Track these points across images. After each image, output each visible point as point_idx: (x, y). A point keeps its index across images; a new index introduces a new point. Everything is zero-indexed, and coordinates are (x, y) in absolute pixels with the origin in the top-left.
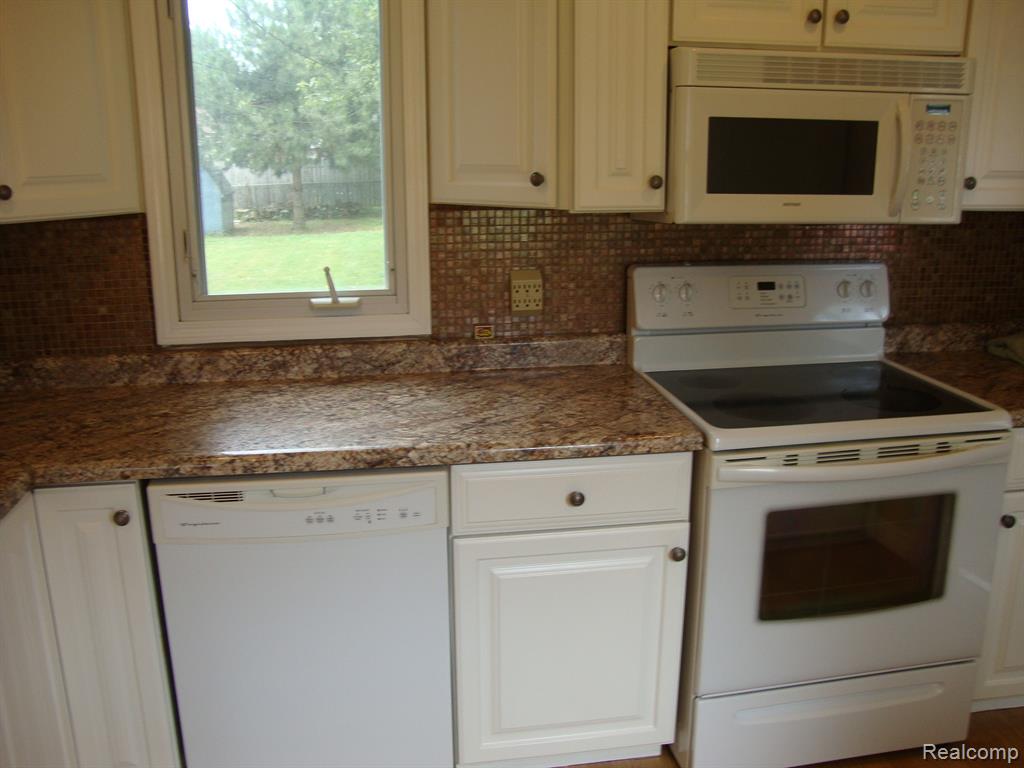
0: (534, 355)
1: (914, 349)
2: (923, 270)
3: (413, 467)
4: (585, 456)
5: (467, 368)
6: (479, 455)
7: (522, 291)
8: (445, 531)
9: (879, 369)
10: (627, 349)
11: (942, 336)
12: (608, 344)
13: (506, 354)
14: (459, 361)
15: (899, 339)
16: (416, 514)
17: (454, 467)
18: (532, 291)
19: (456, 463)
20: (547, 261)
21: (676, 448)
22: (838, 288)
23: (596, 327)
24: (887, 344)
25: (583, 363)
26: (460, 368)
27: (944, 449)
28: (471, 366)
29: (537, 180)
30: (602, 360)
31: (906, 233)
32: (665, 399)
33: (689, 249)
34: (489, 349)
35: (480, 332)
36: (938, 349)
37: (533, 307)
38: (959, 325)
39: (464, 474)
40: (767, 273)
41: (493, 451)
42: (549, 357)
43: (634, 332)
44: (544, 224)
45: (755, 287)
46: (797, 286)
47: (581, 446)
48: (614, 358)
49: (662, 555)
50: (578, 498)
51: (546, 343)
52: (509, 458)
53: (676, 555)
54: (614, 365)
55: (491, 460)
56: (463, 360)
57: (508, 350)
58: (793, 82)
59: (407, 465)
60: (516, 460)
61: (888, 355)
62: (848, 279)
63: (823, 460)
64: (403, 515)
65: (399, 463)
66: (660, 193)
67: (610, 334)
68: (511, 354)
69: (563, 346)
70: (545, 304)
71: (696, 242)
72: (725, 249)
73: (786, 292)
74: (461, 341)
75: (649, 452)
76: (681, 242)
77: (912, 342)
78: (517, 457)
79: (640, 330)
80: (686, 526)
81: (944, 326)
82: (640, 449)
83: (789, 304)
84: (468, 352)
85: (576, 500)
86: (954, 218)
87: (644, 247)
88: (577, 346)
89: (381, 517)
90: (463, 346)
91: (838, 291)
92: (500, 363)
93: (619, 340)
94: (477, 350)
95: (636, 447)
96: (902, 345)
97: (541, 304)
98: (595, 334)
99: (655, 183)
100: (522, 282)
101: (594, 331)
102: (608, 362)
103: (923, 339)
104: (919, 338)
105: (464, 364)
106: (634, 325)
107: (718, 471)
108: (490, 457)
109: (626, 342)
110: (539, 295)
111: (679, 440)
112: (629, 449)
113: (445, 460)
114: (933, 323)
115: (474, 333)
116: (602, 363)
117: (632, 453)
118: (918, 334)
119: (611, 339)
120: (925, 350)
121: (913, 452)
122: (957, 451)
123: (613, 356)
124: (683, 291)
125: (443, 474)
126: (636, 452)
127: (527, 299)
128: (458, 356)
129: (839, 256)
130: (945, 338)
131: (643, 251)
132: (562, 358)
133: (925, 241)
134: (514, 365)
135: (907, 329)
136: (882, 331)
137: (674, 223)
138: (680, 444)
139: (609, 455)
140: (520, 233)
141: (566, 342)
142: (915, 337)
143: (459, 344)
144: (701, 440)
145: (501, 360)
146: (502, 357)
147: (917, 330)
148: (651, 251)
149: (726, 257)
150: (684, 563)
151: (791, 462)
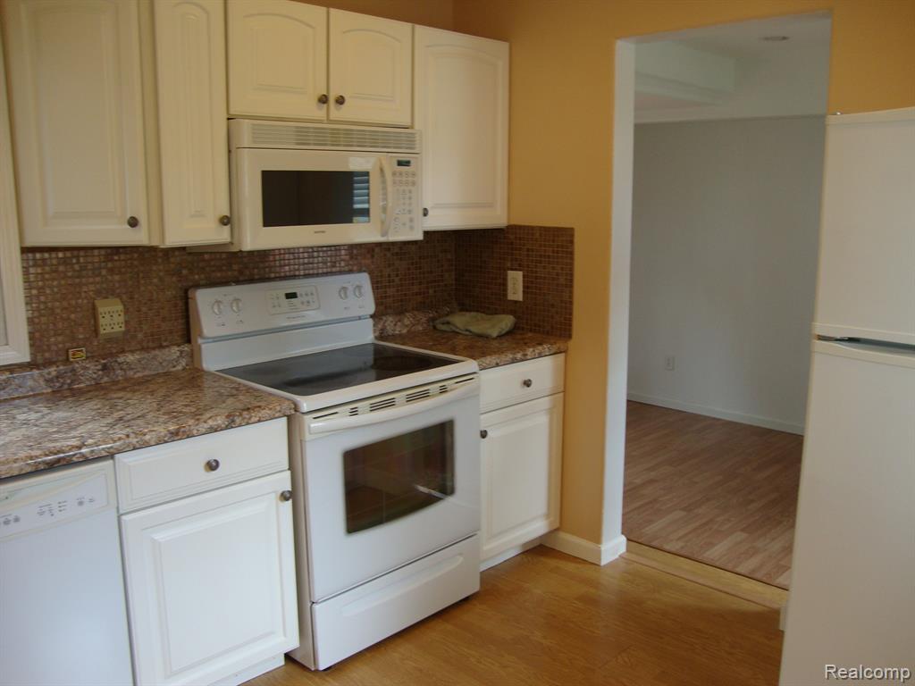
0: (121, 369)
1: (390, 332)
2: (389, 276)
3: (86, 461)
4: (216, 431)
5: (66, 386)
6: (137, 442)
7: (107, 316)
8: (115, 510)
9: (372, 348)
10: (194, 356)
11: (406, 322)
12: (178, 354)
13: (99, 370)
14: (58, 382)
15: (380, 326)
16: (91, 501)
17: (117, 456)
18: (115, 315)
19: (119, 452)
20: (124, 291)
21: (277, 415)
22: (340, 291)
23: (166, 341)
24: (375, 332)
25: (161, 371)
26: (60, 387)
27: (443, 390)
28: (69, 385)
29: (133, 223)
30: (174, 367)
31: (377, 250)
32: (245, 386)
33: (230, 273)
34: (85, 368)
35: (74, 355)
36: (405, 331)
37: (117, 329)
38: (416, 313)
39: (125, 460)
40: (290, 286)
41: (147, 437)
42: (132, 369)
43: (200, 341)
44: (119, 260)
45: (284, 297)
46: (312, 294)
47: (211, 422)
48: (184, 364)
49: (274, 498)
50: (214, 464)
51: (130, 358)
52: (161, 442)
53: (284, 497)
54: (184, 369)
55: (147, 445)
56: (61, 380)
57: (99, 367)
58: (315, 144)
59: (81, 460)
60: (166, 442)
61: (376, 338)
62: (344, 285)
63: (374, 408)
64: (81, 503)
65: (75, 459)
66: (227, 228)
67: (179, 346)
68: (102, 370)
69: (143, 358)
70: (126, 326)
71: (235, 267)
72: (256, 271)
73: (305, 299)
74: (58, 364)
75: (259, 421)
76: (224, 268)
77: (388, 328)
78: (166, 439)
79: (204, 338)
80: (288, 473)
81: (407, 314)
82: (253, 419)
83: (309, 308)
84: (65, 373)
85: (212, 466)
86: (419, 236)
87: (198, 274)
88: (154, 358)
89: (61, 508)
90: (61, 367)
91: (340, 295)
92: (94, 379)
93: (186, 349)
94: (73, 370)
95: (250, 418)
96: (382, 330)
97: (123, 326)
98: (167, 346)
99: (225, 221)
100: (107, 309)
101: (165, 344)
102: (179, 368)
103: (395, 325)
104: (392, 325)
105: (63, 384)
106: (201, 335)
107: (309, 427)
108: (146, 442)
109: (192, 350)
110: (122, 319)
111: (278, 408)
112: (246, 420)
113: (112, 450)
114: (400, 312)
115: (68, 356)
116: (174, 369)
117: (248, 424)
118: (392, 322)
119: (180, 348)
120: (397, 332)
121: (425, 395)
122: (451, 390)
123: (183, 362)
124: (234, 305)
125: (110, 462)
126: (250, 422)
127: (112, 322)
128: (57, 377)
129: (334, 270)
130: (409, 323)
131: (197, 277)
132: (144, 368)
133: (389, 254)
134: (106, 379)
135: (384, 318)
136: (371, 321)
137: (241, 251)
138: (280, 411)
139: (232, 427)
140: (100, 268)
141: (146, 355)
142: (391, 324)
143: (58, 367)
144: (293, 406)
145: (95, 376)
146: (95, 373)
147: (391, 319)
148: (202, 276)
149: (256, 277)
150: (290, 502)
151: (354, 412)
